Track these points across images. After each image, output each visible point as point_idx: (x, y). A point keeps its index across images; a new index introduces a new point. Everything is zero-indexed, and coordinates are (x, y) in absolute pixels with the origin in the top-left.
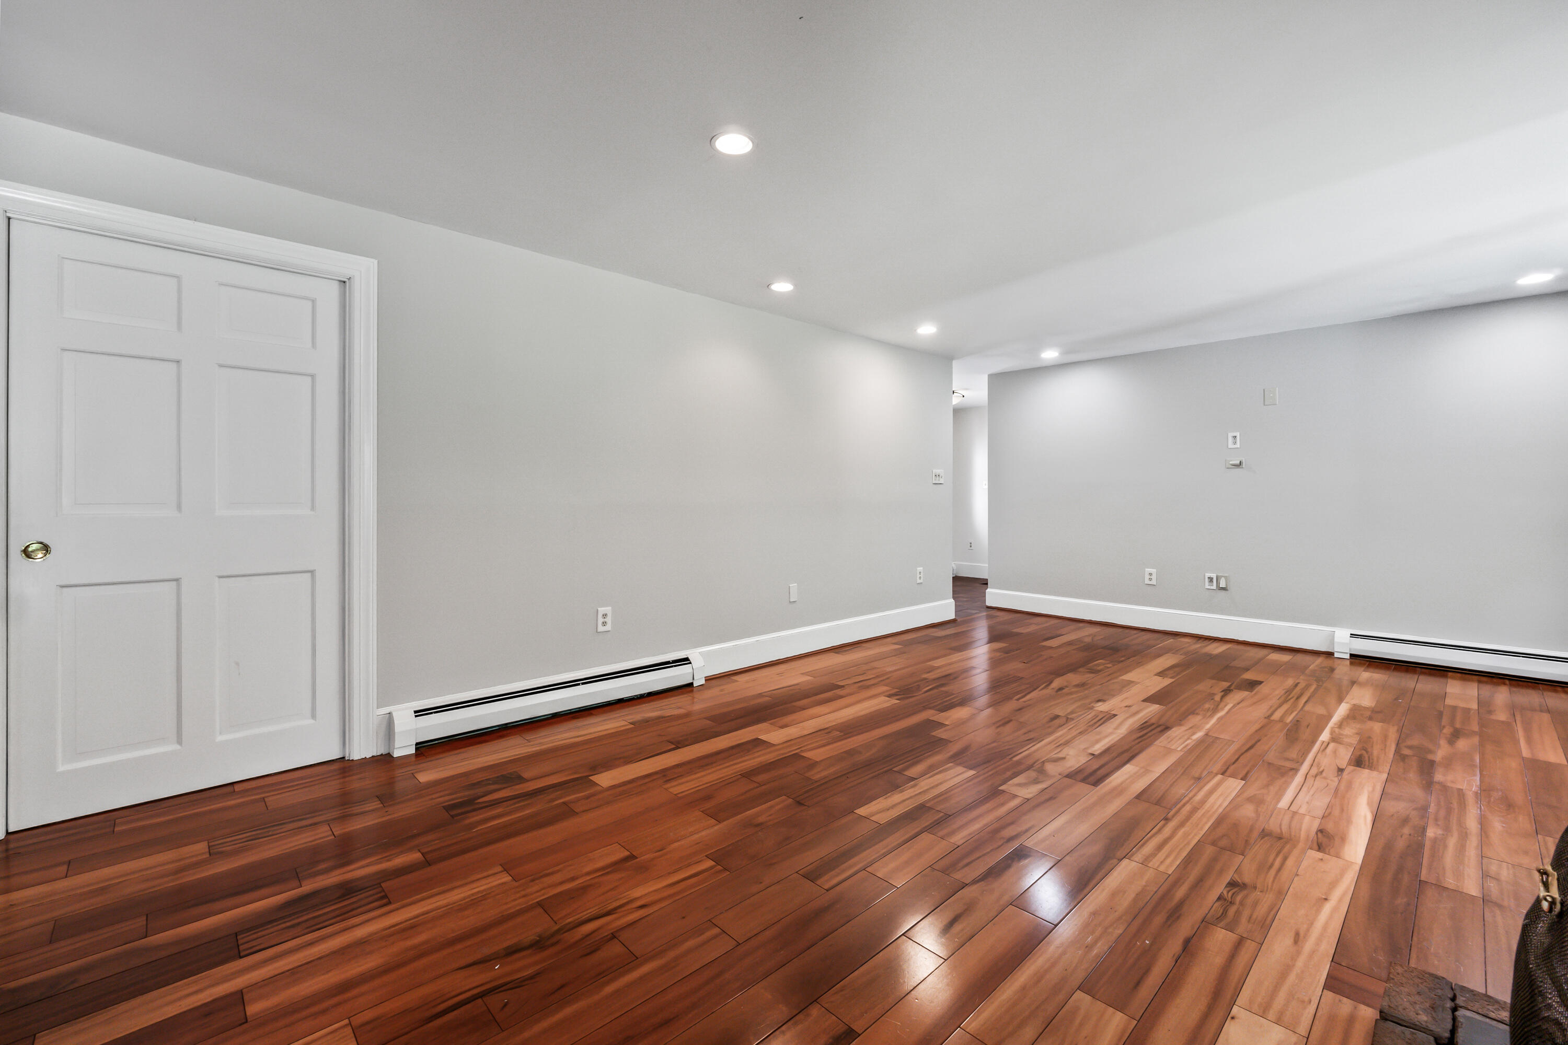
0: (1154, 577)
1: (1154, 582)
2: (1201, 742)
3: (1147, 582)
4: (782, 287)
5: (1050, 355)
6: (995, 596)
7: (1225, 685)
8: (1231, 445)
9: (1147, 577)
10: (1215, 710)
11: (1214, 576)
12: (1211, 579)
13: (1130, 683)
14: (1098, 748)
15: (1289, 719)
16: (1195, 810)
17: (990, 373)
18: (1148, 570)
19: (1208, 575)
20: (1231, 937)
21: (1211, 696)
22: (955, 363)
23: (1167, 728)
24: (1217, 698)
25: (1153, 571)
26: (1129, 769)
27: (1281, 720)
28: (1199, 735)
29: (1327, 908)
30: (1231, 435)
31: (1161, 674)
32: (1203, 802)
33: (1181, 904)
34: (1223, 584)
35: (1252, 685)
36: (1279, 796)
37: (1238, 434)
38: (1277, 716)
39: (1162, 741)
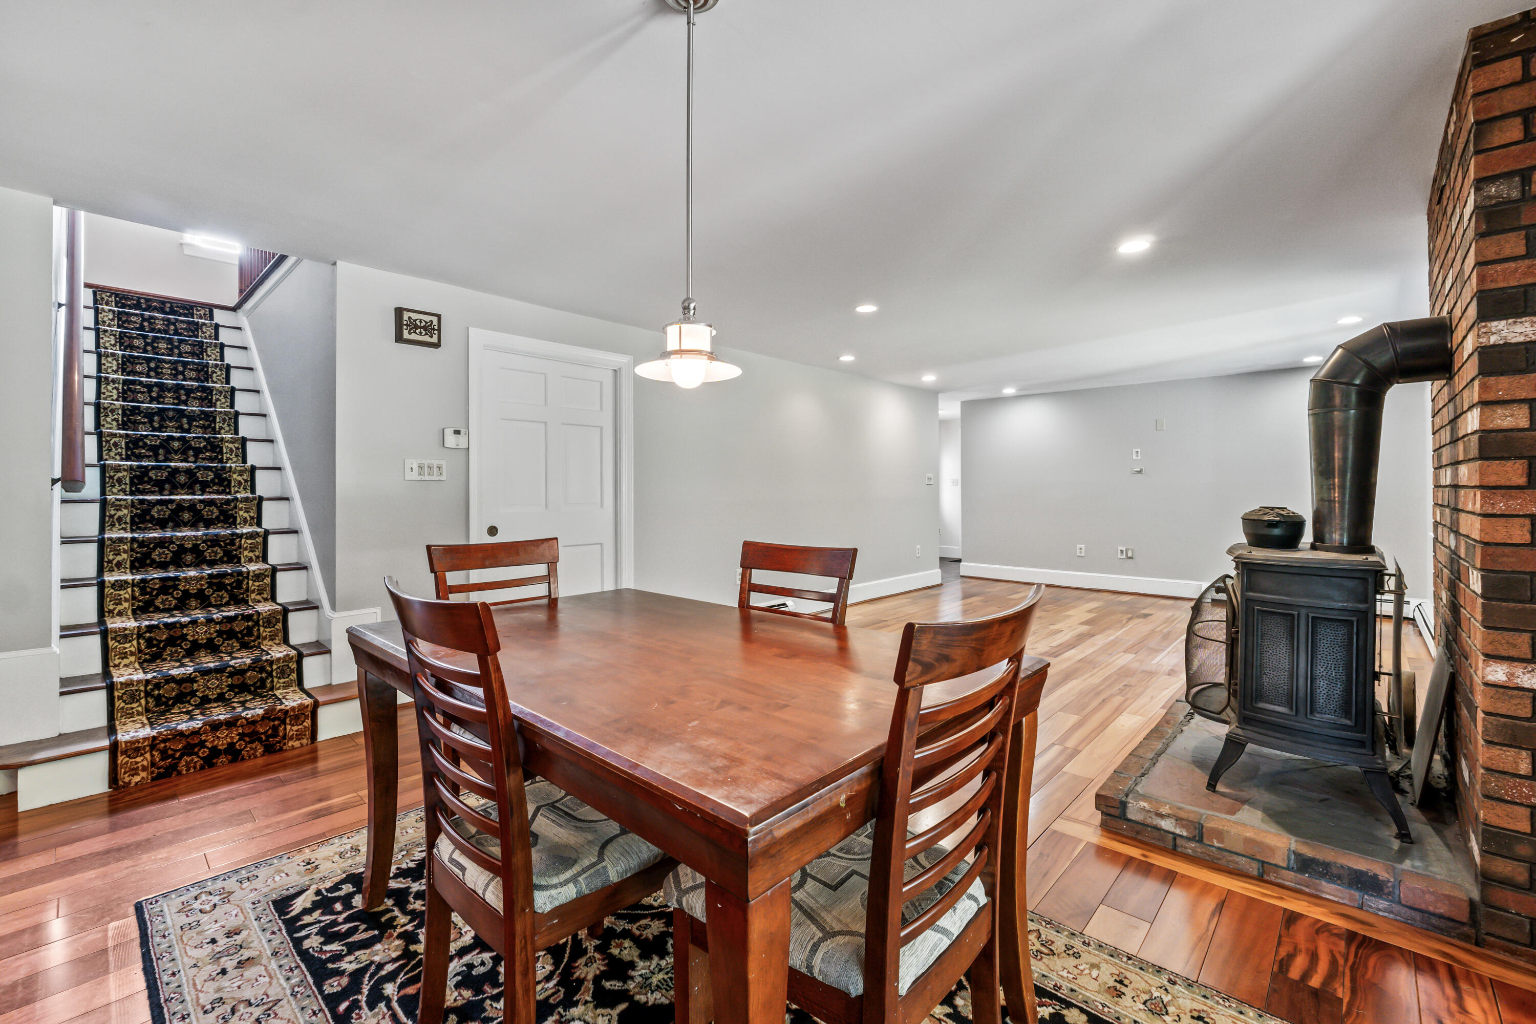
0: (1083, 551)
1: (1083, 554)
2: (1113, 641)
3: (1078, 554)
4: (847, 358)
5: (1009, 391)
6: (966, 568)
7: (1130, 616)
8: (1135, 458)
9: (1078, 551)
10: (1122, 627)
11: (1124, 549)
12: (1122, 551)
13: (1070, 616)
14: (1055, 644)
15: (1165, 631)
16: (1109, 664)
17: (963, 400)
18: (1079, 546)
19: (1120, 548)
20: (1123, 699)
21: (1120, 621)
22: (940, 395)
23: (1094, 635)
24: (1124, 622)
25: (1083, 546)
26: (1072, 652)
27: (1161, 631)
28: (1112, 638)
29: (1167, 691)
30: (1135, 450)
31: (1090, 611)
32: (1113, 662)
33: (1102, 690)
34: (1130, 555)
35: (1146, 616)
36: (1153, 659)
37: (1139, 450)
38: (1158, 629)
39: (1091, 640)
